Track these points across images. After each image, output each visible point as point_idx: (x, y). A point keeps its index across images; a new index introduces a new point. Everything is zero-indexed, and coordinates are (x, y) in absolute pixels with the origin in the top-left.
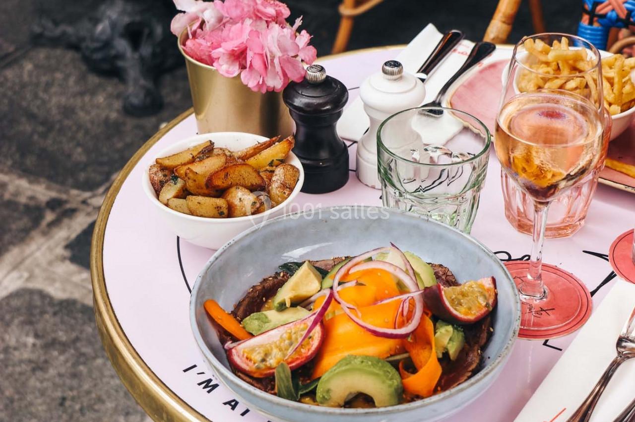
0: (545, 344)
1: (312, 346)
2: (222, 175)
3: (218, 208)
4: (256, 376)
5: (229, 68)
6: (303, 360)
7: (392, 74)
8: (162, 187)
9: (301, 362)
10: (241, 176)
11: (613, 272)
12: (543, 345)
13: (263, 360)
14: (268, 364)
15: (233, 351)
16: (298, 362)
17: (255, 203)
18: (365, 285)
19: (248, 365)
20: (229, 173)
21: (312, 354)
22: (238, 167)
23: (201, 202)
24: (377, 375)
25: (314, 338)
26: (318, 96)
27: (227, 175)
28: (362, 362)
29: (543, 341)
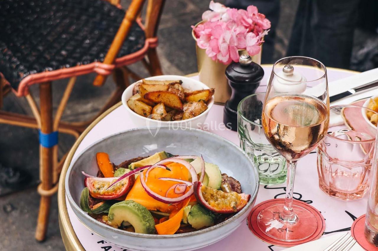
0: (269, 247)
1: (122, 190)
2: (157, 95)
3: (144, 110)
4: (92, 196)
5: (204, 43)
6: (116, 196)
7: (286, 72)
8: (137, 93)
9: (115, 197)
10: (169, 99)
11: (350, 228)
12: (268, 247)
13: (99, 189)
14: (99, 191)
15: (88, 178)
16: (113, 196)
17: (162, 114)
18: (170, 171)
19: (91, 189)
20: (161, 95)
21: (120, 194)
22: (168, 93)
23: (137, 104)
24: (138, 215)
25: (124, 186)
26: (241, 72)
27: (159, 96)
28: (134, 206)
29: (270, 244)
